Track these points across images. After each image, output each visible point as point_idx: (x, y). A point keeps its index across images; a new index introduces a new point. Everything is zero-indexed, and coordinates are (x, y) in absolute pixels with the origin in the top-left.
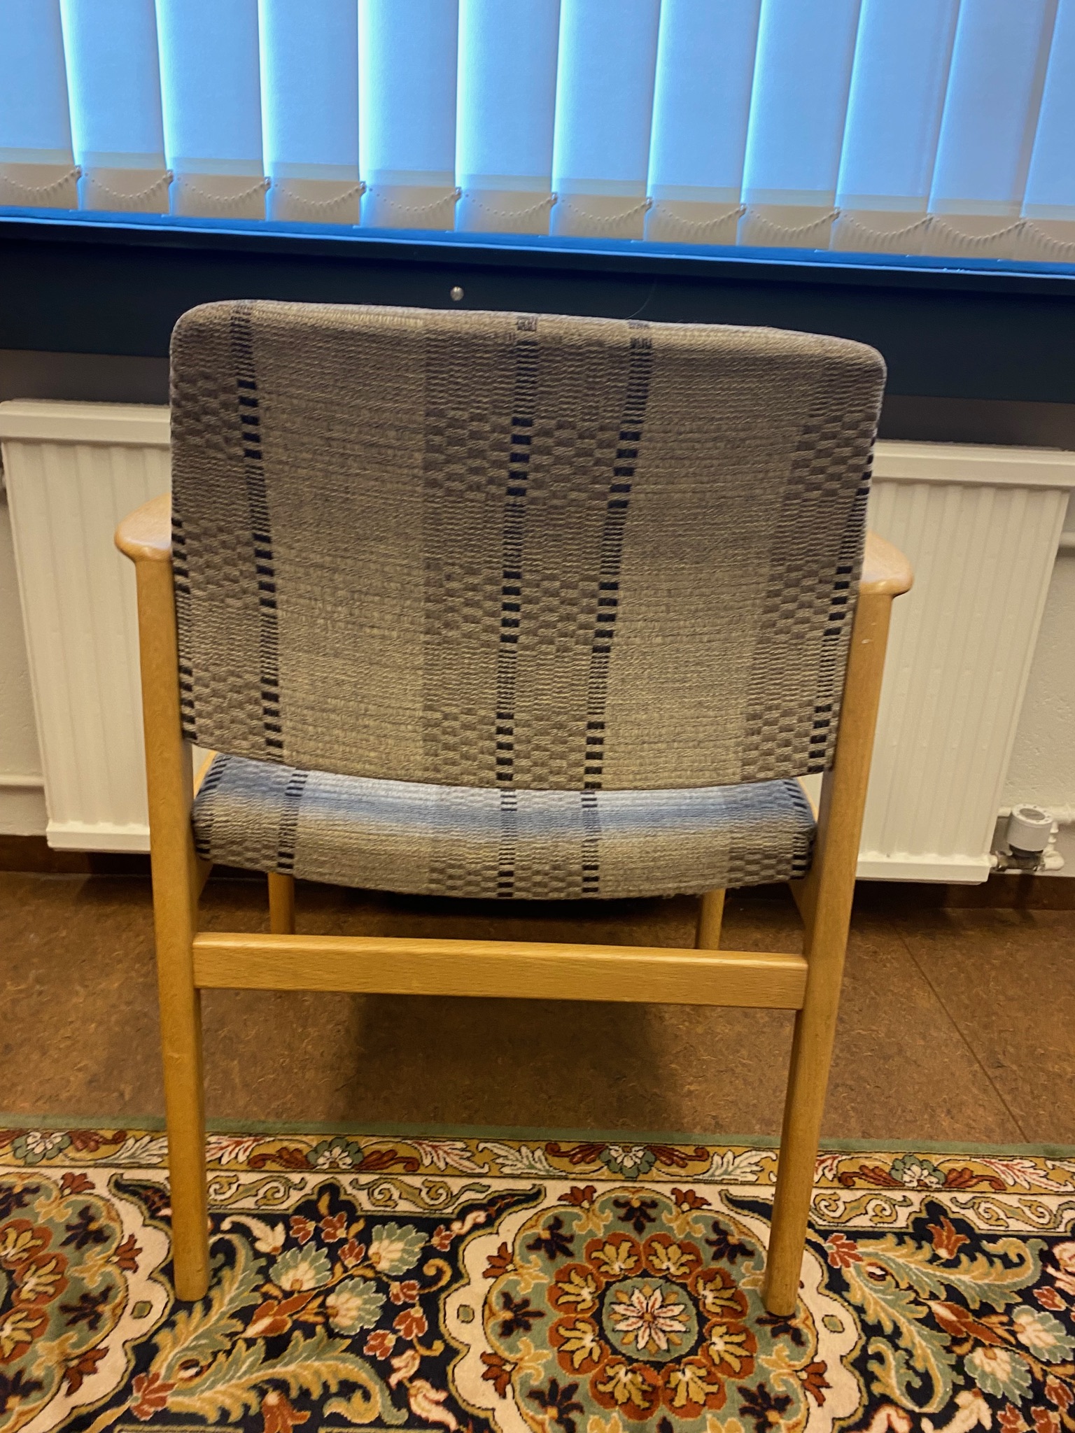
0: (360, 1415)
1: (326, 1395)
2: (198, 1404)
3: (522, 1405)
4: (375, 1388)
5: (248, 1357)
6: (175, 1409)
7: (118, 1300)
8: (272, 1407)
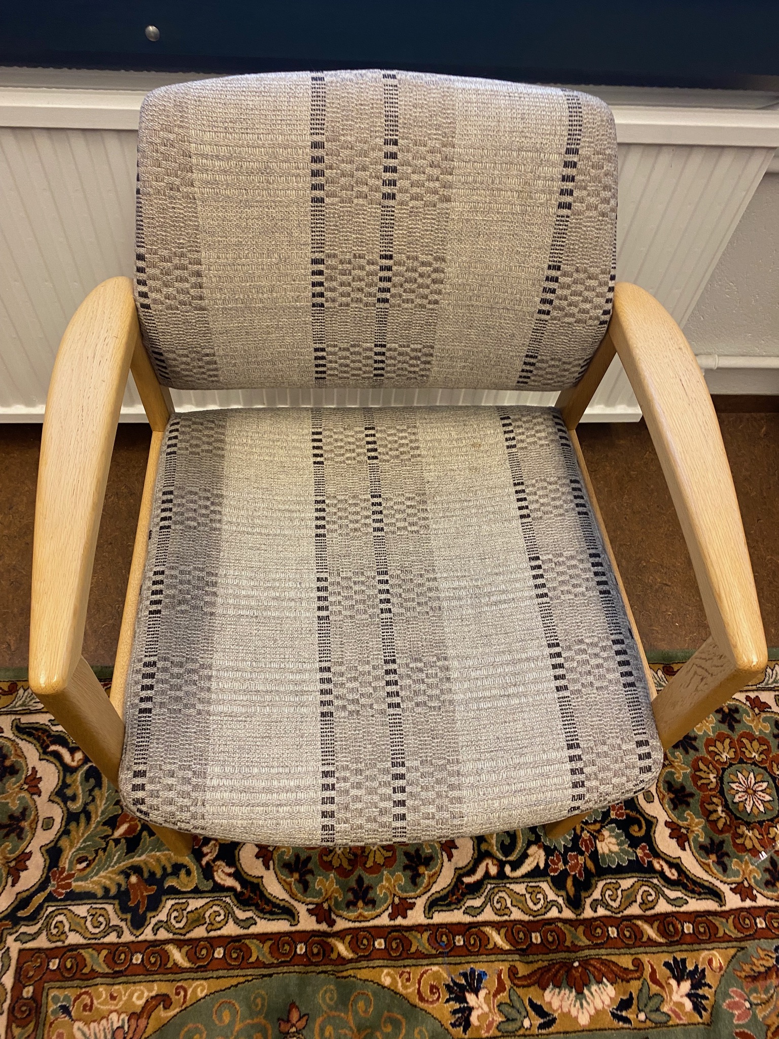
0: (186, 886)
1: (165, 875)
2: (91, 886)
3: (279, 873)
4: (193, 867)
5: (117, 852)
6: (77, 891)
7: (32, 817)
8: (134, 884)
